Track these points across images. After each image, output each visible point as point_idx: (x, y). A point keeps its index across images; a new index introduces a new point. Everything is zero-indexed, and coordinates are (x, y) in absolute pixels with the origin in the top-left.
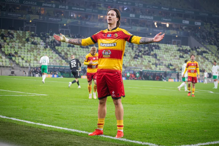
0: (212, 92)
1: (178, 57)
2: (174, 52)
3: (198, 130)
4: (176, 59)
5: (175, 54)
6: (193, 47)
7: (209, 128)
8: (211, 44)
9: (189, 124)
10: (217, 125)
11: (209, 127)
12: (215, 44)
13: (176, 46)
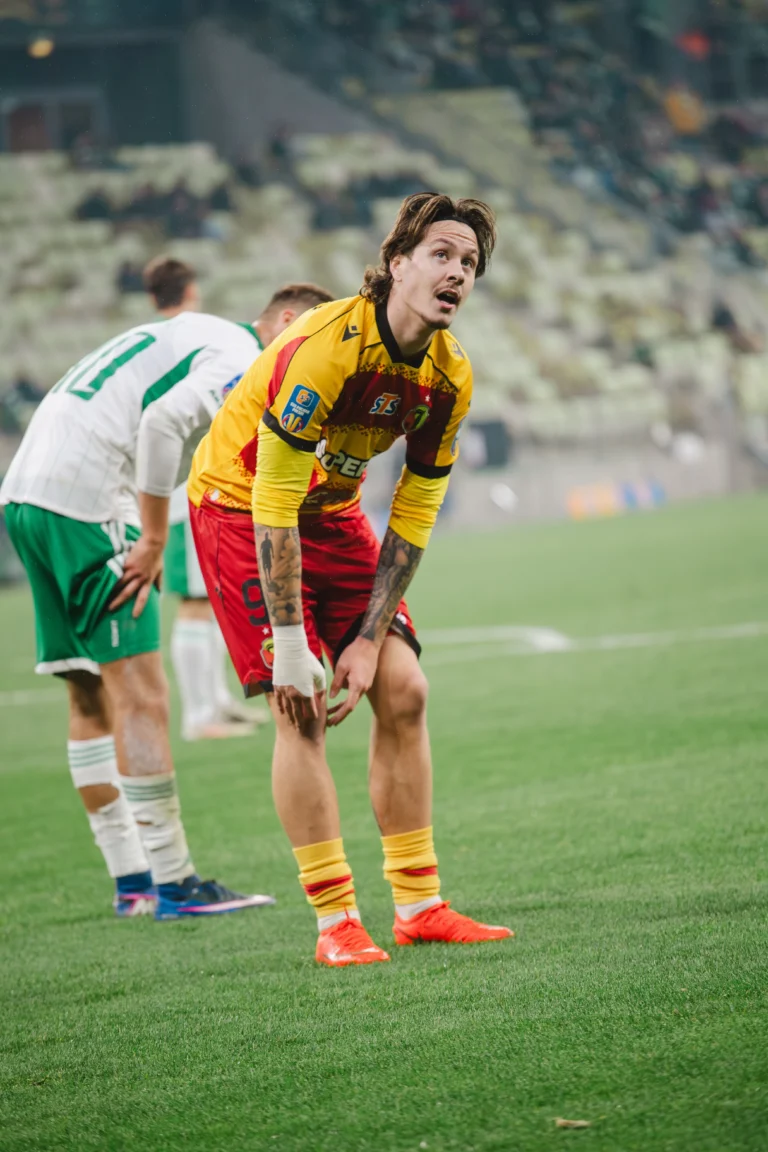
0: (548, 640)
1: (99, 286)
2: (45, 234)
3: (483, 1123)
4: (79, 315)
5: (56, 262)
6: (257, 153)
7: (594, 1081)
8: (448, 78)
9: (364, 1066)
10: (678, 1035)
11: (587, 1071)
12: (497, 75)
13: (55, 160)
